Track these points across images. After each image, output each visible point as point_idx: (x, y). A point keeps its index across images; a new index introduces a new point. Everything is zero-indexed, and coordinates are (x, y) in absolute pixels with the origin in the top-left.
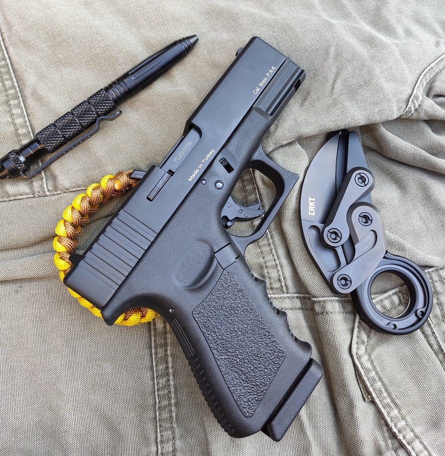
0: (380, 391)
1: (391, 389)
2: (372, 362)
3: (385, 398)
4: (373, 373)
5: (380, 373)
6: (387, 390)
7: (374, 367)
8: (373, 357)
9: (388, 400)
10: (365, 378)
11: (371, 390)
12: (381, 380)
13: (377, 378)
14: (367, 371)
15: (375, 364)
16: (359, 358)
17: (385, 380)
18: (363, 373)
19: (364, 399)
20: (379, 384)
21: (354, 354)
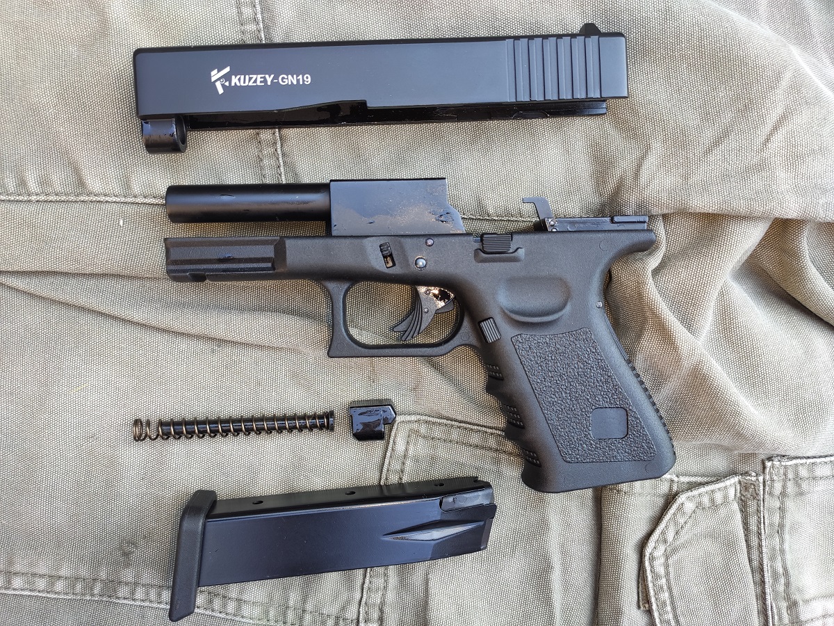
0: (664, 603)
1: (678, 604)
2: (667, 566)
3: (667, 613)
4: (664, 580)
5: (672, 582)
6: (672, 603)
7: (667, 574)
8: (670, 561)
9: (670, 616)
10: (650, 585)
11: (653, 600)
12: (670, 588)
13: (665, 587)
14: (656, 577)
15: (671, 569)
16: (652, 559)
17: (675, 591)
18: (650, 578)
19: (639, 607)
20: (667, 594)
21: (647, 554)
